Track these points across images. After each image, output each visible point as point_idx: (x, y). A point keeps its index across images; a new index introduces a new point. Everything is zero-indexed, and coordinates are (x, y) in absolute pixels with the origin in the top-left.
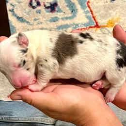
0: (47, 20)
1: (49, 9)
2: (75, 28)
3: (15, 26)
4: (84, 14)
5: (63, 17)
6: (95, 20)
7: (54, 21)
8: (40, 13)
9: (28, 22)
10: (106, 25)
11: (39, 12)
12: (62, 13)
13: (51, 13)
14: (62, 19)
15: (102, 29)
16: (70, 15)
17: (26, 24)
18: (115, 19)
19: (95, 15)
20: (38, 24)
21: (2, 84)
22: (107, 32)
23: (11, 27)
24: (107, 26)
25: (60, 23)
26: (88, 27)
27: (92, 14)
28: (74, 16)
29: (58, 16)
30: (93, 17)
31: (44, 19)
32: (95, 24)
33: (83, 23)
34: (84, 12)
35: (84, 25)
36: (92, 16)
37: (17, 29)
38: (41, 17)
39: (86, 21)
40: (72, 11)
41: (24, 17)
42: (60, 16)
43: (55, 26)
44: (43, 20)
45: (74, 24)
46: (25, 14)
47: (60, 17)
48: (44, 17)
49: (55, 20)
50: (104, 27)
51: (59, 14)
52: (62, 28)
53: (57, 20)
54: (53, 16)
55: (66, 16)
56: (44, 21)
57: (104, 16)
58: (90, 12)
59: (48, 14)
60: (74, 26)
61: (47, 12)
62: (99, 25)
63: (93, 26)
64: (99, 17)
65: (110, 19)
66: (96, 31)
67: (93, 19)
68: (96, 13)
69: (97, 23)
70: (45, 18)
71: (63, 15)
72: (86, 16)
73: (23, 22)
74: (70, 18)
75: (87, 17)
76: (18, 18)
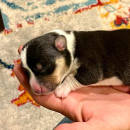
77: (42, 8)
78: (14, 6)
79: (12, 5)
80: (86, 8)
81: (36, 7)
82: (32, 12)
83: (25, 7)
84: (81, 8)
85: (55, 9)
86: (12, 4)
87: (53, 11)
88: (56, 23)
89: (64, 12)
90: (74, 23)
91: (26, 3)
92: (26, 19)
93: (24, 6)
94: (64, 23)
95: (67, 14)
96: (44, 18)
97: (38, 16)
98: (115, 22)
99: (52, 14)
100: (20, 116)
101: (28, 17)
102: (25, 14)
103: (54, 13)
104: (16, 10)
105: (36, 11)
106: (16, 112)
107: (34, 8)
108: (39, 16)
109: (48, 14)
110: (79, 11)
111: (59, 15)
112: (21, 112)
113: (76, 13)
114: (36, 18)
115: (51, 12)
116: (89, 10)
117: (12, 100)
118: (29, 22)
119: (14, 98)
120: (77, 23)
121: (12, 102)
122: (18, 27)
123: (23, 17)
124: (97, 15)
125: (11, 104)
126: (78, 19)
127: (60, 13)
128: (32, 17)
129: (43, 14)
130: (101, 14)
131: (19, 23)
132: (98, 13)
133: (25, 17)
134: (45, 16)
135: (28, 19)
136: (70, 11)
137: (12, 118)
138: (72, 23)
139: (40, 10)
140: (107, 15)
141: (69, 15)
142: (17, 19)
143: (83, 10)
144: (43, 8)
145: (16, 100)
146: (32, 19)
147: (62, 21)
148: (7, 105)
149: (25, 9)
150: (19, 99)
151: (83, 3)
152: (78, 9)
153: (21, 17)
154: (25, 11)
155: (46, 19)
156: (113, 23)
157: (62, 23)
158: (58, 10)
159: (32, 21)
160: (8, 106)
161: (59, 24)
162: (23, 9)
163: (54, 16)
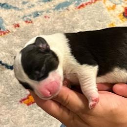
77: (39, 6)
78: (7, 6)
79: (5, 6)
80: (89, 3)
81: (33, 6)
82: (29, 10)
83: (20, 7)
84: (84, 3)
85: (54, 6)
86: (4, 4)
87: (53, 8)
88: (58, 20)
89: (65, 8)
90: (78, 18)
91: (21, 2)
92: (23, 18)
93: (19, 5)
94: (68, 19)
95: (68, 10)
96: (43, 16)
97: (37, 14)
98: (124, 13)
99: (52, 11)
100: (32, 114)
101: (25, 17)
102: (21, 14)
103: (54, 10)
104: (9, 10)
105: (33, 10)
106: (27, 111)
107: (30, 7)
108: (38, 15)
109: (48, 11)
110: (82, 6)
111: (60, 11)
112: (33, 111)
113: (79, 8)
114: (34, 17)
115: (50, 9)
116: (93, 4)
117: (20, 100)
118: (26, 22)
119: (23, 98)
120: (81, 18)
121: (21, 102)
122: (15, 27)
123: (19, 17)
124: (103, 8)
125: (20, 104)
126: (82, 14)
127: (61, 10)
128: (30, 15)
129: (42, 12)
130: (107, 7)
131: (16, 23)
132: (104, 6)
133: (21, 17)
134: (44, 13)
135: (25, 19)
136: (72, 7)
137: (23, 117)
138: (76, 19)
139: (37, 8)
140: (113, 8)
141: (71, 11)
142: (13, 19)
143: (87, 4)
144: (41, 6)
146: (29, 17)
147: (64, 17)
148: (16, 105)
150: (28, 98)
152: (81, 4)
154: (21, 10)
155: (45, 17)
156: (122, 15)
157: (65, 19)
158: (58, 7)
159: (30, 20)
160: (18, 106)
161: (61, 21)
162: (18, 8)
163: (54, 14)
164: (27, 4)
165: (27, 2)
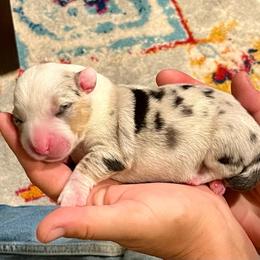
0: (91, 30)
1: (94, 7)
2: (148, 44)
3: (27, 44)
4: (165, 16)
5: (122, 22)
6: (186, 27)
7: (105, 32)
8: (75, 15)
9: (52, 35)
10: (208, 37)
11: (74, 13)
12: (120, 15)
13: (98, 15)
14: (121, 26)
15: (202, 47)
16: (136, 19)
17: (48, 38)
18: (226, 24)
19: (186, 16)
20: (73, 37)
21: (3, 166)
22: (212, 53)
23: (18, 45)
24: (210, 41)
25: (118, 34)
26: (173, 42)
27: (181, 15)
28: (145, 20)
29: (112, 20)
30: (183, 22)
31: (85, 28)
32: (187, 36)
33: (164, 35)
34: (165, 11)
35: (165, 38)
36: (179, 21)
37: (29, 48)
38: (78, 24)
39: (168, 30)
40: (140, 11)
41: (44, 24)
42: (116, 20)
43: (108, 41)
44: (82, 30)
45: (145, 37)
46: (45, 17)
47: (117, 23)
48: (84, 23)
49: (105, 29)
50: (204, 42)
51: (114, 16)
52: (123, 46)
53: (111, 29)
54: (102, 21)
55: (127, 20)
56: (86, 31)
57: (204, 20)
58: (176, 12)
59: (92, 16)
60: (146, 41)
61: (91, 12)
62: (195, 37)
63: (183, 40)
64: (195, 22)
65: (217, 24)
66: (189, 50)
67: (182, 26)
68: (188, 13)
69: (190, 33)
70: (86, 25)
71: (123, 18)
72: (169, 19)
73: (43, 34)
74: (137, 24)
75: (172, 22)
76: (33, 26)
78: (41, 30)
79: (38, 28)
80: (165, 46)
81: (79, 36)
83: (60, 34)
84: (157, 45)
85: (111, 42)
87: (108, 45)
88: (109, 67)
89: (125, 48)
90: (141, 70)
91: (62, 27)
92: (59, 54)
93: (58, 31)
94: (124, 69)
95: (130, 53)
96: (89, 56)
97: (80, 52)
98: (214, 75)
99: (104, 50)
101: (62, 52)
102: (58, 46)
103: (108, 48)
104: (42, 37)
105: (77, 43)
107: (74, 37)
108: (82, 52)
109: (98, 50)
110: (153, 50)
111: (117, 53)
113: (148, 52)
114: (76, 55)
115: (103, 46)
116: (170, 50)
117: (17, 189)
118: (62, 61)
119: (22, 187)
120: (147, 70)
121: (17, 193)
123: (53, 50)
124: (184, 60)
125: (15, 197)
126: (149, 64)
128: (70, 52)
129: (89, 49)
130: (191, 59)
131: (46, 60)
132: (186, 57)
133: (57, 51)
134: (92, 52)
135: (61, 56)
136: (137, 48)
138: (138, 70)
139: (84, 42)
140: (200, 62)
141: (134, 55)
142: (43, 53)
143: (160, 48)
144: (91, 38)
145: (24, 190)
146: (68, 55)
147: (120, 65)
149: (59, 37)
150: (29, 189)
151: (161, 37)
152: (152, 46)
153: (50, 51)
154: (59, 40)
155: (92, 58)
156: (211, 76)
157: (120, 68)
158: (116, 45)
159: (69, 59)
161: (115, 69)
162: (56, 36)
163: (107, 55)
164: (71, 31)
165: (72, 29)
